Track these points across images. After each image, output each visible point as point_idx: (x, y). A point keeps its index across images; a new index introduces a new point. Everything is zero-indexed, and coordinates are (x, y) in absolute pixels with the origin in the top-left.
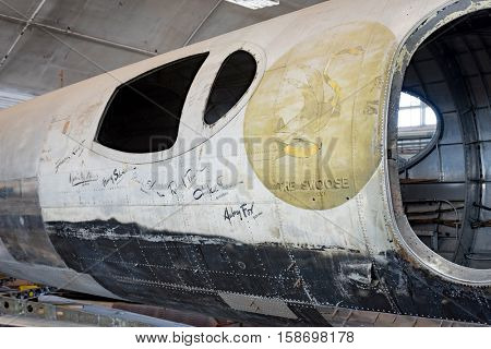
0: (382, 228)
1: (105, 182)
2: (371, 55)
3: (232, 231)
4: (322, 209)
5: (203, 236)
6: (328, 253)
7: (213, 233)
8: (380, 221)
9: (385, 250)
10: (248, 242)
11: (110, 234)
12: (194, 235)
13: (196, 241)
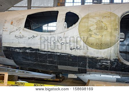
0: (116, 54)
1: (29, 38)
2: (113, 19)
3: (72, 53)
4: (101, 49)
5: (61, 53)
6: (99, 58)
7: (65, 53)
8: (116, 53)
9: (114, 58)
10: (75, 55)
11: (27, 51)
12: (58, 53)
13: (59, 54)
